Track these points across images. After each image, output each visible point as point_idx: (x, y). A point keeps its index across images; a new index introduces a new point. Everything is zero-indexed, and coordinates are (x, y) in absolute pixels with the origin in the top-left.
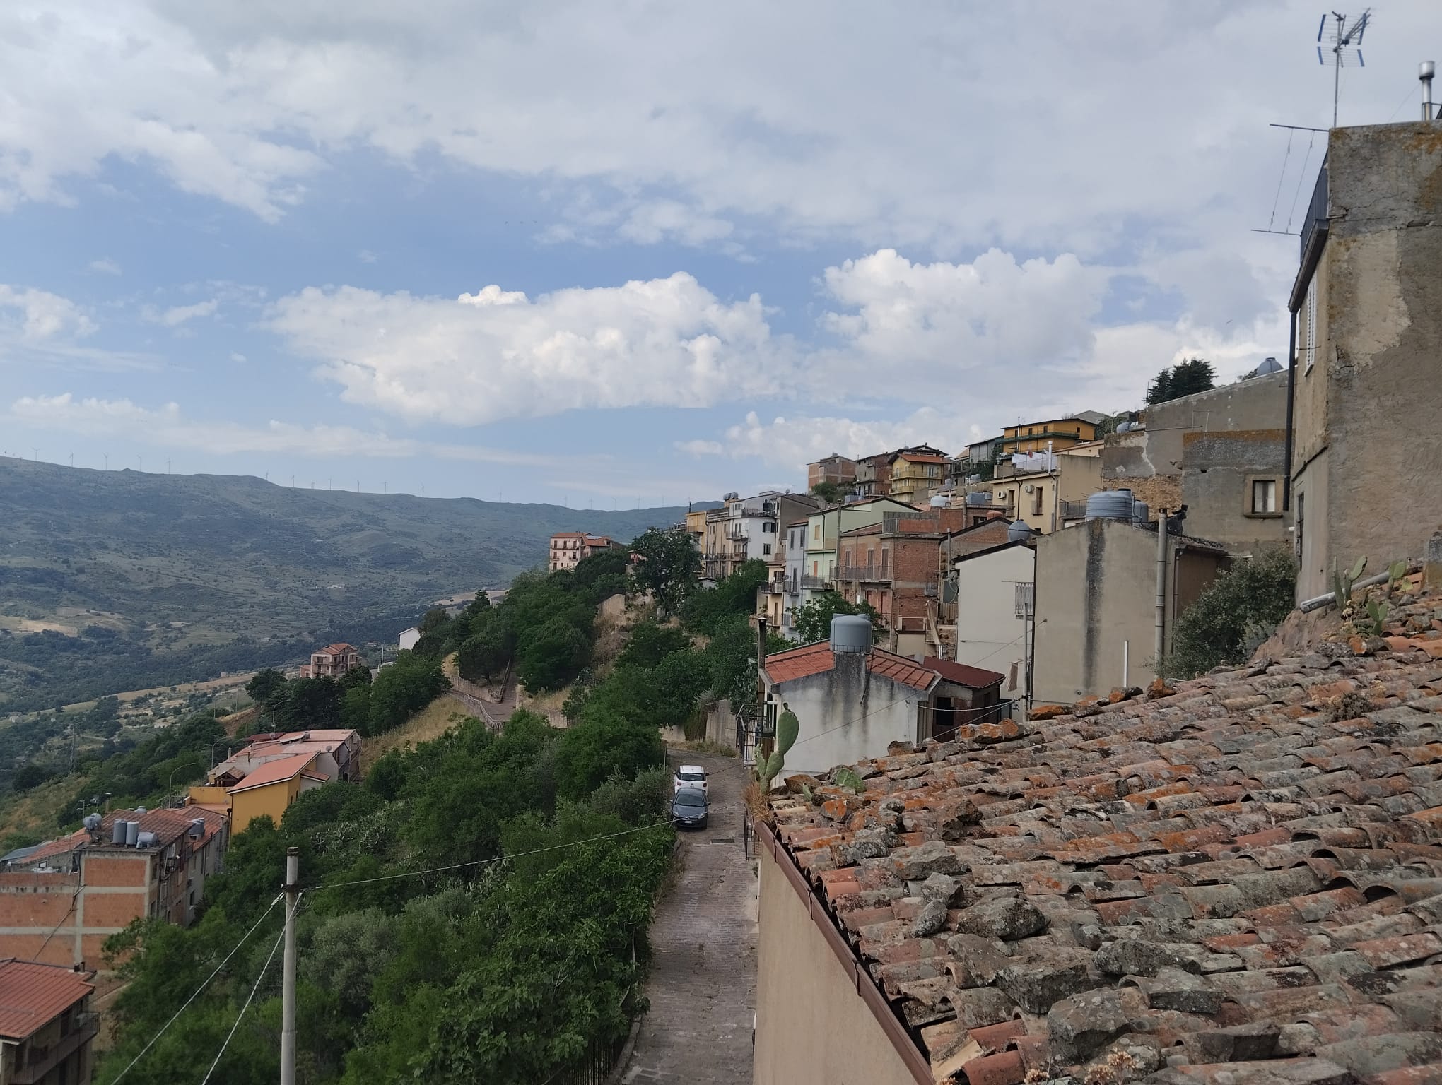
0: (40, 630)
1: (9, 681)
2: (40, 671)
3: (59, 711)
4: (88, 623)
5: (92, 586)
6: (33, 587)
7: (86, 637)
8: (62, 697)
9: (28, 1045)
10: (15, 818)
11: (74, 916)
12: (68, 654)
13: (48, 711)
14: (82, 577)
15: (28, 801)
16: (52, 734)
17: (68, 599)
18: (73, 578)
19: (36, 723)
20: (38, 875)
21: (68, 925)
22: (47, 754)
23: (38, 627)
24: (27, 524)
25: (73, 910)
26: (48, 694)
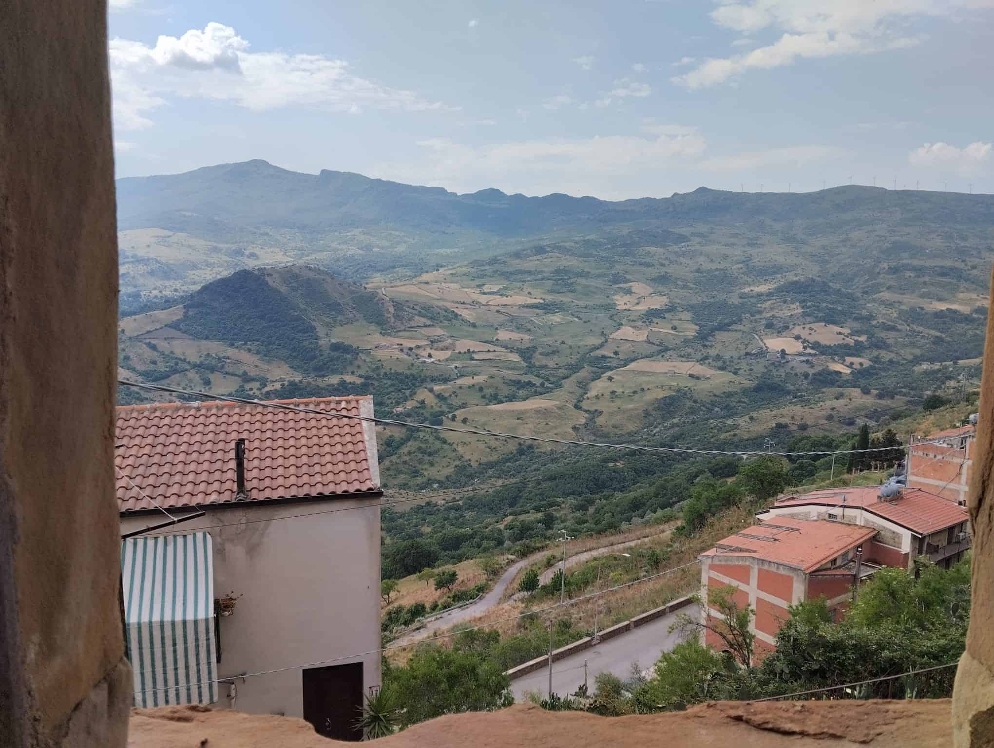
0: (944, 308)
1: (923, 341)
2: (944, 336)
3: (955, 363)
4: (979, 304)
5: (981, 278)
6: (940, 279)
7: (976, 313)
8: (957, 354)
9: (927, 541)
10: (923, 426)
11: (960, 479)
12: (963, 325)
13: (948, 363)
14: (975, 272)
15: (932, 417)
16: (949, 378)
17: (965, 287)
18: (968, 272)
19: (939, 370)
20: (937, 447)
21: (956, 483)
22: (945, 392)
23: (943, 306)
24: (938, 236)
25: (959, 474)
26: (948, 351)
